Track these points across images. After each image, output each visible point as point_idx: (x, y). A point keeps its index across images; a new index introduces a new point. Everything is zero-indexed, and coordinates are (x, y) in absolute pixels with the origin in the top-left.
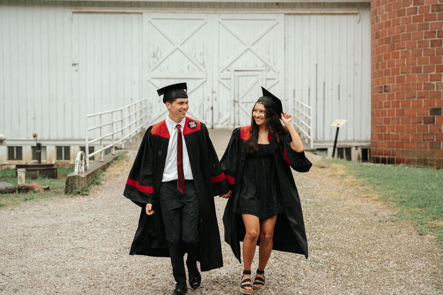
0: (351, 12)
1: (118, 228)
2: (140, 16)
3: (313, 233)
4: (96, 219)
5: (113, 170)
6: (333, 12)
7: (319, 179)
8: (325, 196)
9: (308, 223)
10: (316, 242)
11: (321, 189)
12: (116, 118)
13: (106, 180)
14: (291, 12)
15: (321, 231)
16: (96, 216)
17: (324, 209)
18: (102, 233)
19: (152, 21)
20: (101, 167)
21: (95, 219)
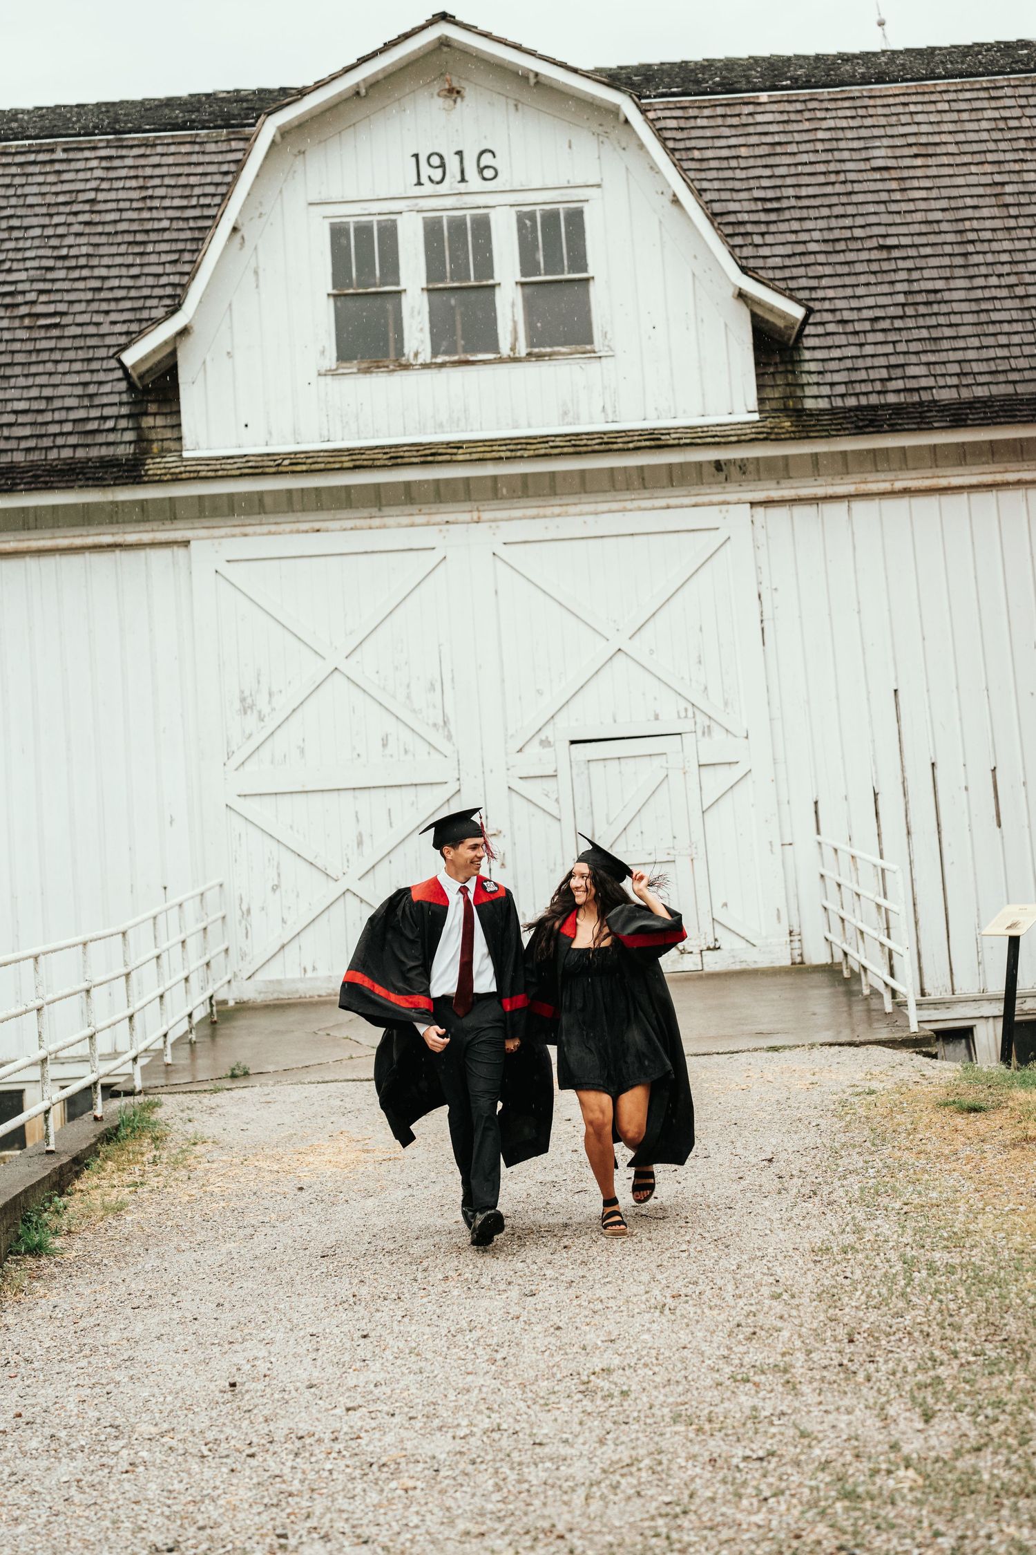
0: (1012, 477)
1: (124, 1452)
2: (180, 552)
3: (989, 1411)
4: (27, 1416)
5: (97, 1187)
6: (943, 482)
7: (969, 1159)
8: (1008, 1237)
9: (955, 1363)
10: (1014, 1457)
11: (986, 1204)
12: (106, 963)
13: (69, 1232)
14: (775, 494)
15: (1025, 1402)
16: (27, 1402)
17: (1017, 1295)
18: (51, 1481)
19: (226, 569)
20: (49, 1176)
21: (20, 1415)
